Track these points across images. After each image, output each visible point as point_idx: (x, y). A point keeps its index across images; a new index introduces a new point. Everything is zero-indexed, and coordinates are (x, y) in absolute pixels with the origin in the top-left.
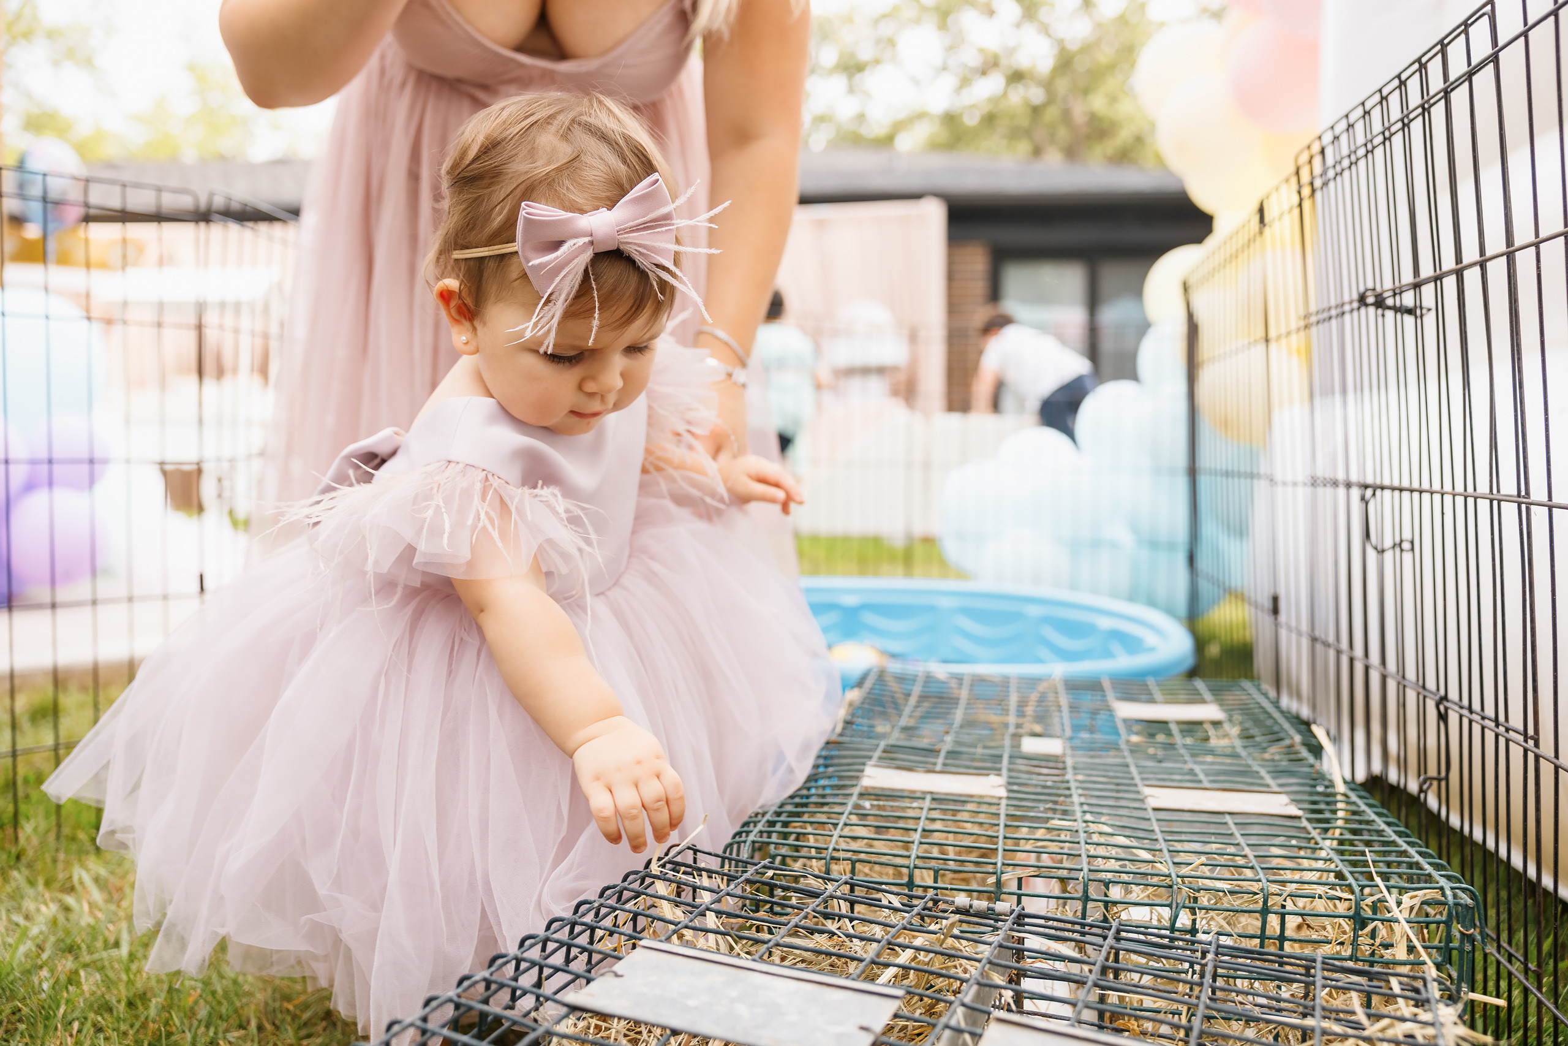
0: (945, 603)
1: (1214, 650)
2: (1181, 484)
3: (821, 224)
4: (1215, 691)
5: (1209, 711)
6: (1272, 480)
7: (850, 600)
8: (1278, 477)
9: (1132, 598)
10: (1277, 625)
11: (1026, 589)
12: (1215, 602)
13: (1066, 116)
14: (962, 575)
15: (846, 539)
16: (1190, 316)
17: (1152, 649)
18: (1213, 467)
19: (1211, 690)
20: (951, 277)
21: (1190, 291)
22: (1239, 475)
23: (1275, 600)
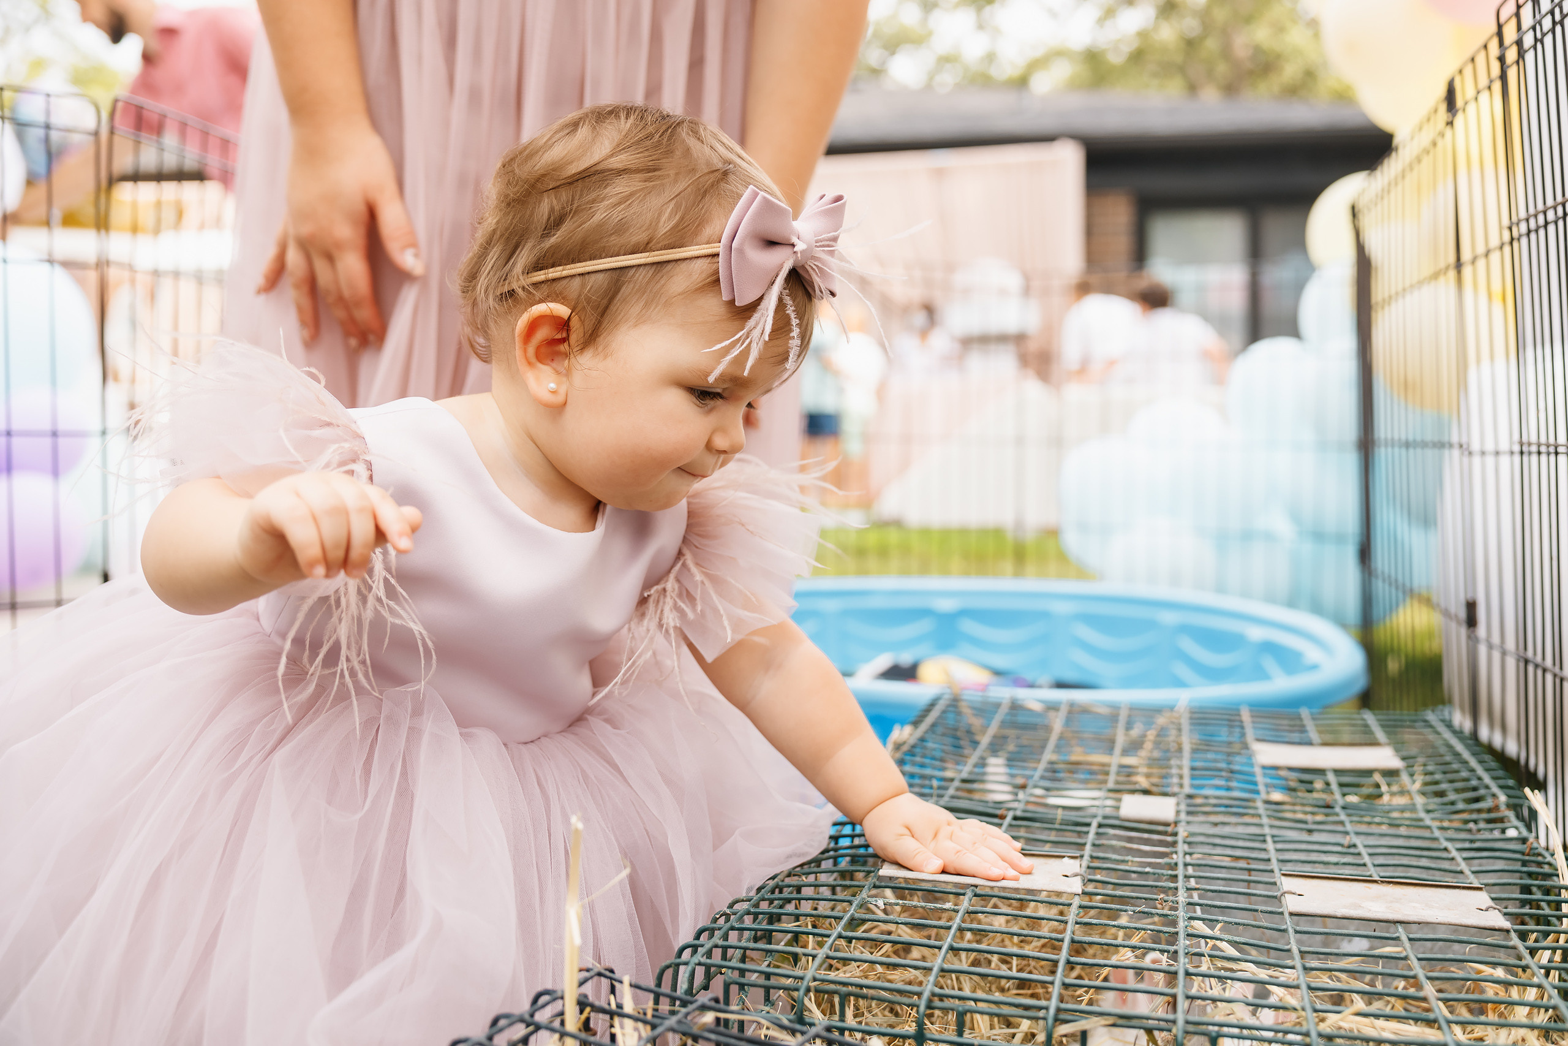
0: (1061, 608)
1: (1393, 666)
2: (1351, 462)
3: (940, 173)
4: (1390, 728)
5: (1383, 757)
6: (1465, 449)
7: (946, 605)
8: (1476, 446)
9: (1292, 603)
10: (1473, 639)
11: (1162, 591)
12: (1393, 608)
13: (1226, 52)
14: (1082, 573)
15: (963, 532)
16: (1360, 248)
17: (1314, 667)
18: (1389, 436)
19: (1382, 726)
20: (1091, 231)
21: (1361, 217)
22: (1424, 445)
23: (1471, 606)
